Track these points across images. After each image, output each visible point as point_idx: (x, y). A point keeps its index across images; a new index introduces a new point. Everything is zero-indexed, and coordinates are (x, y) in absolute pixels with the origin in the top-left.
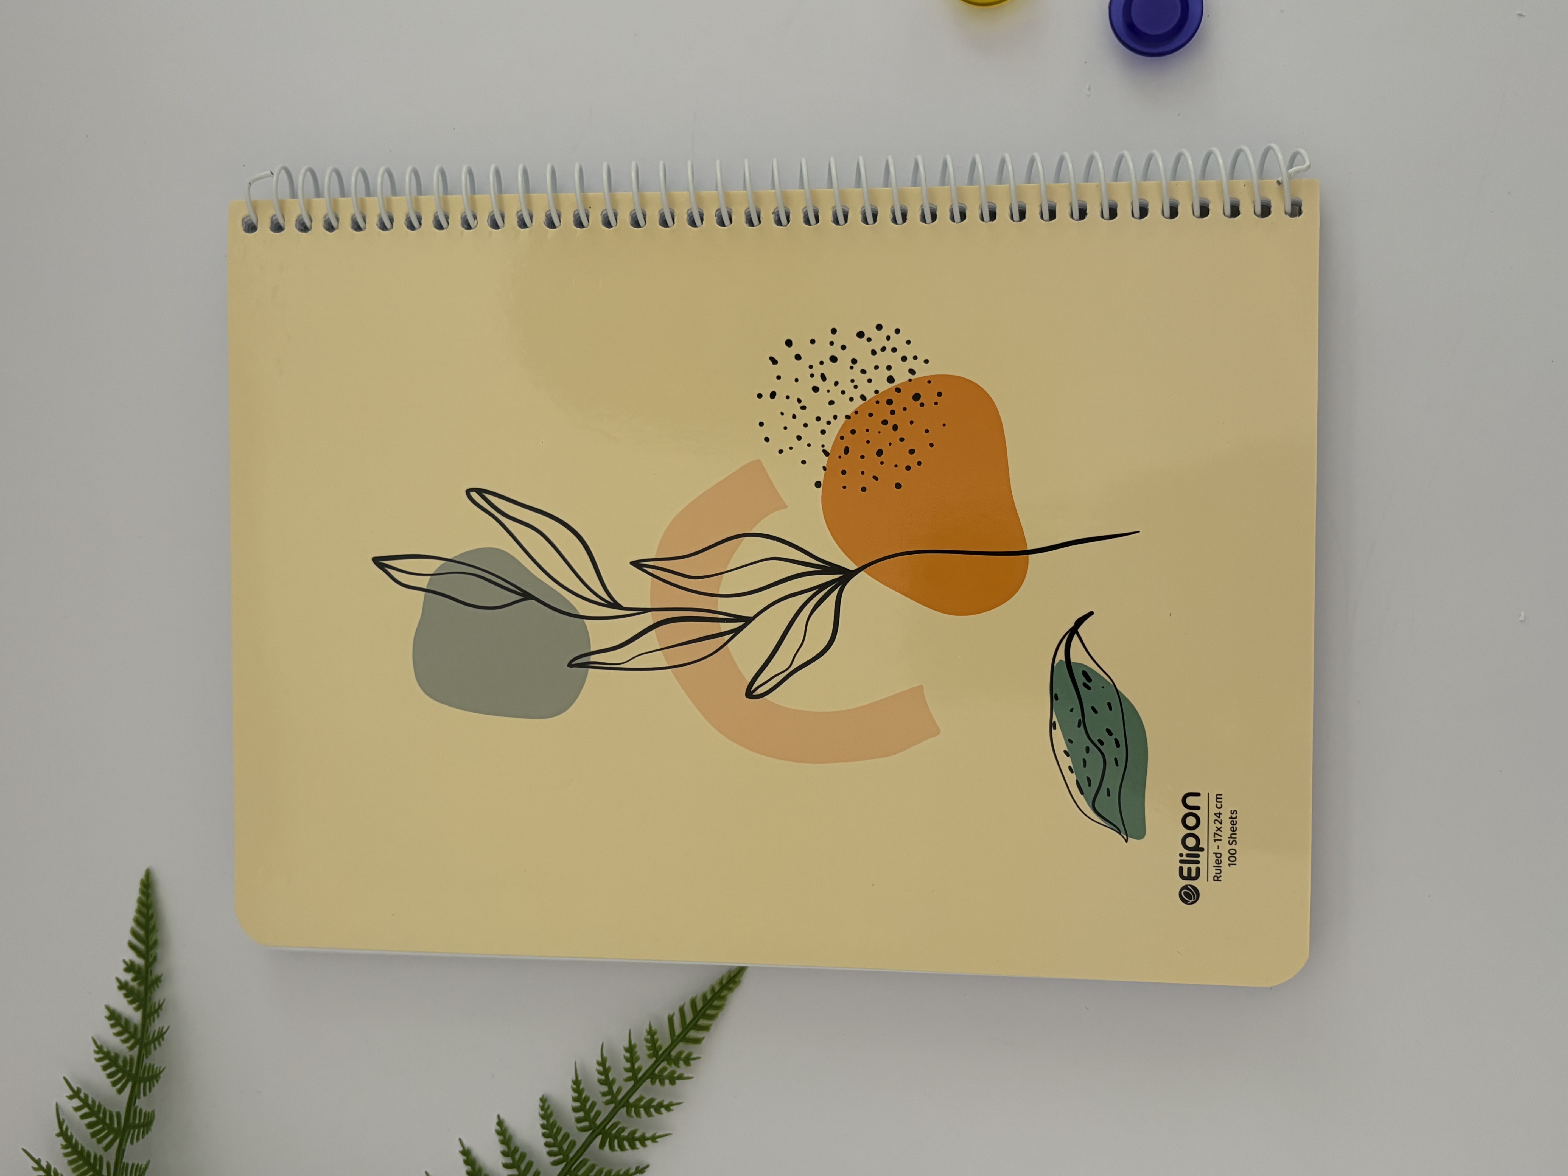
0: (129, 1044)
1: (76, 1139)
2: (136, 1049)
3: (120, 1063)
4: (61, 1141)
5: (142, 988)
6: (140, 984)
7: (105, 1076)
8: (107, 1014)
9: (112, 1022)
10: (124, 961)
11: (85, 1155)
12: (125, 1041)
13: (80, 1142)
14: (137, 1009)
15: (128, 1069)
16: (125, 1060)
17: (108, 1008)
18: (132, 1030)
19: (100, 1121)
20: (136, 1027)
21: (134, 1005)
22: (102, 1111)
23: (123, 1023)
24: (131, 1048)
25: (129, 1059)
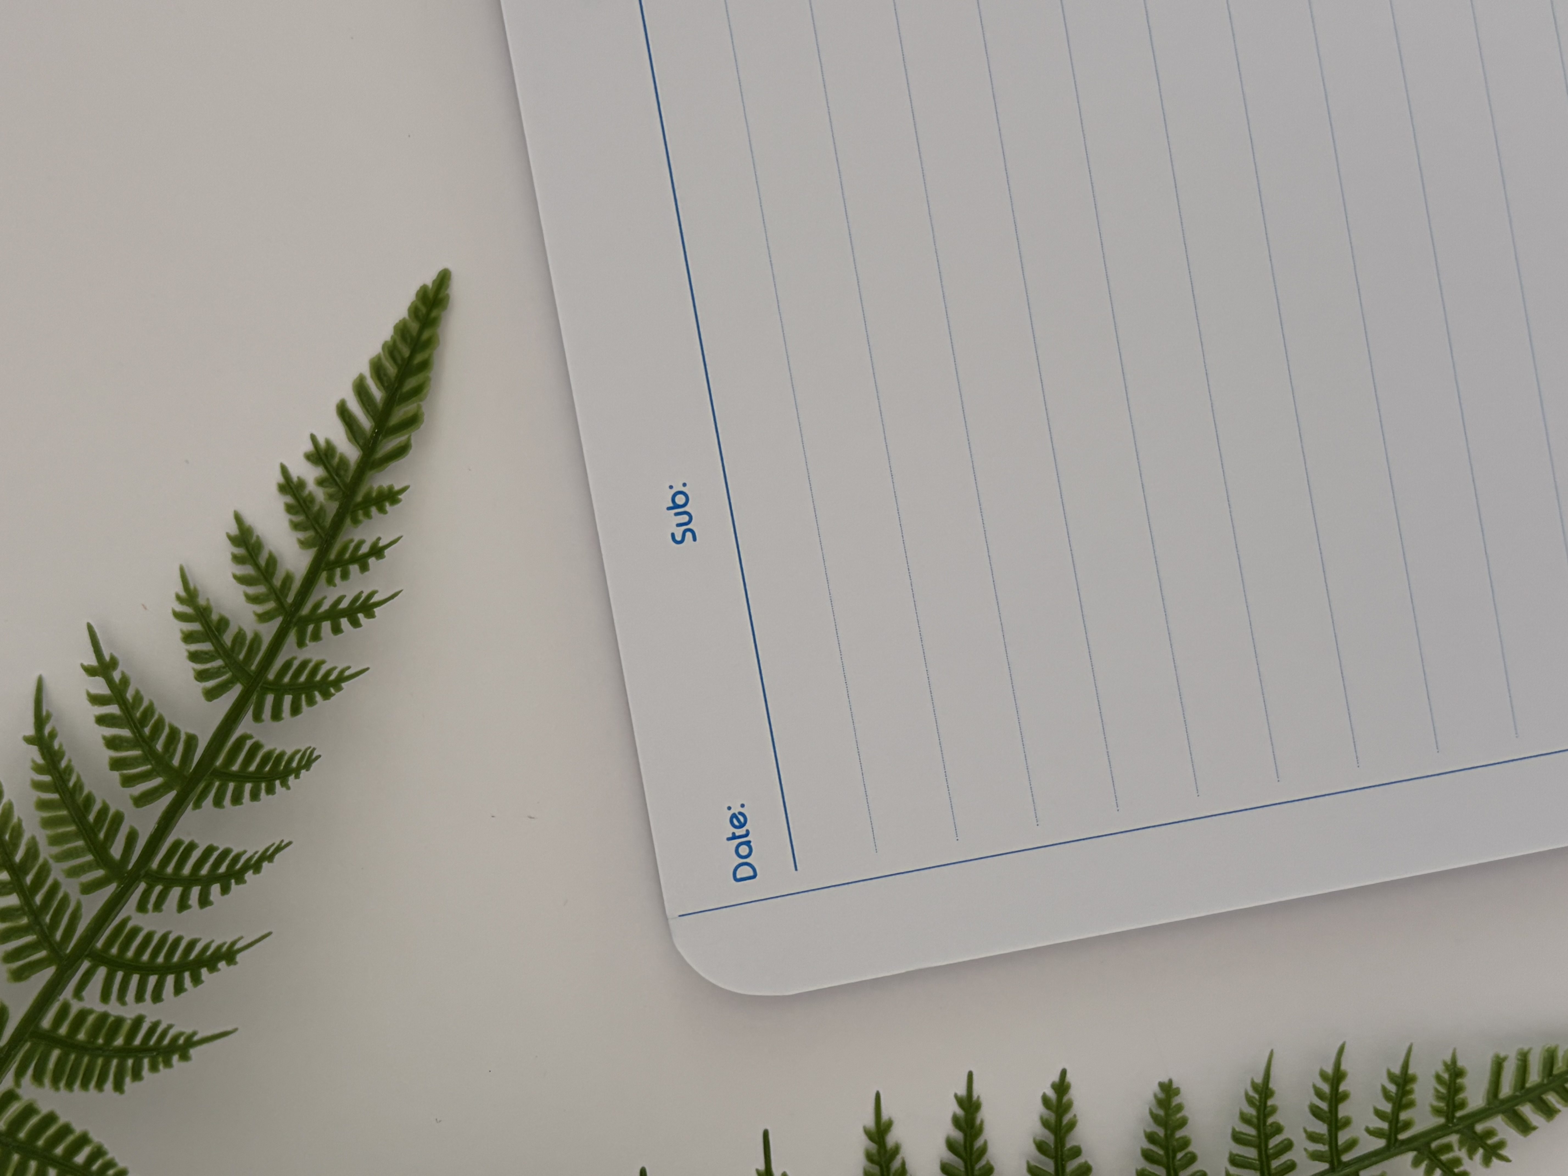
0: (260, 609)
1: (70, 761)
2: (275, 625)
3: (228, 639)
4: (34, 753)
5: (333, 508)
6: (331, 497)
7: (186, 654)
8: (234, 530)
9: (240, 551)
10: (313, 438)
11: (80, 799)
12: (253, 599)
13: (78, 768)
14: (304, 544)
15: (241, 657)
16: (240, 637)
17: (238, 518)
18: (277, 582)
19: (140, 741)
20: (288, 579)
21: (301, 535)
22: (153, 721)
23: (262, 562)
24: (263, 618)
25: (250, 636)
